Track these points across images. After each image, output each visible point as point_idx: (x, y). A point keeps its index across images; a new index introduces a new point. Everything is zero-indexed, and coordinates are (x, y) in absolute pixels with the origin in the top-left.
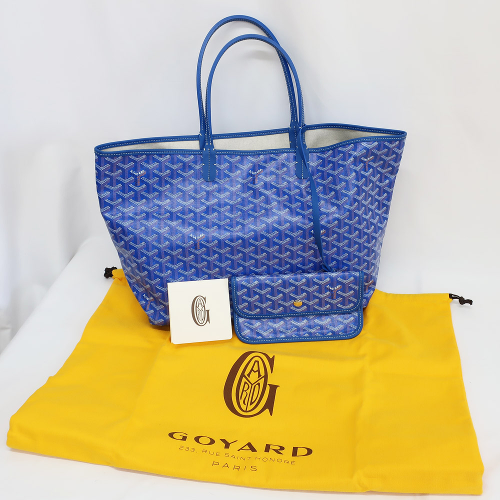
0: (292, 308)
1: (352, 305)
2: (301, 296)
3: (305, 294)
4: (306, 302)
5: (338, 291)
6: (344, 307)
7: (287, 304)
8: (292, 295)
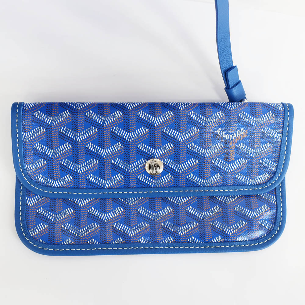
0: (141, 177)
1: (266, 176)
2: (161, 151)
3: (169, 146)
4: (172, 164)
5: (238, 142)
6: (251, 181)
7: (131, 168)
8: (142, 147)
